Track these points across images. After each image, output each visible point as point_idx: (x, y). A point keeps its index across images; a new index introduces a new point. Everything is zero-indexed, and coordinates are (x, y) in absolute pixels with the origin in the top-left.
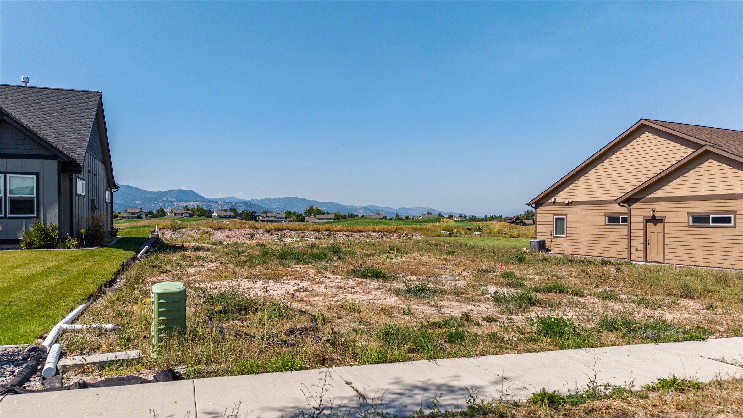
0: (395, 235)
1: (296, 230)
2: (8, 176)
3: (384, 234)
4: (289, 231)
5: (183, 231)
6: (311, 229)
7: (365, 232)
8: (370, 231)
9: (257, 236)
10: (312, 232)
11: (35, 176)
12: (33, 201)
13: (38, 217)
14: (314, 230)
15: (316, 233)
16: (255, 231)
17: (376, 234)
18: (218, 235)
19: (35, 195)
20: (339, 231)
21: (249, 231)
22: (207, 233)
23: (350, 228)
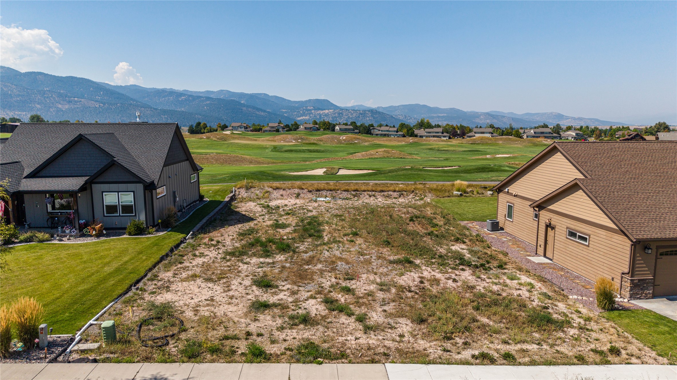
0: (412, 195)
1: (331, 190)
2: (120, 193)
3: (402, 194)
4: (325, 191)
5: (253, 190)
6: (342, 189)
7: (386, 191)
8: (391, 191)
9: (302, 195)
10: (344, 192)
11: (132, 193)
12: (133, 206)
13: (135, 215)
14: (344, 191)
15: (347, 192)
16: (301, 191)
17: (395, 193)
18: (275, 194)
19: (133, 203)
20: (364, 191)
21: (297, 191)
22: (268, 192)
23: (374, 189)
